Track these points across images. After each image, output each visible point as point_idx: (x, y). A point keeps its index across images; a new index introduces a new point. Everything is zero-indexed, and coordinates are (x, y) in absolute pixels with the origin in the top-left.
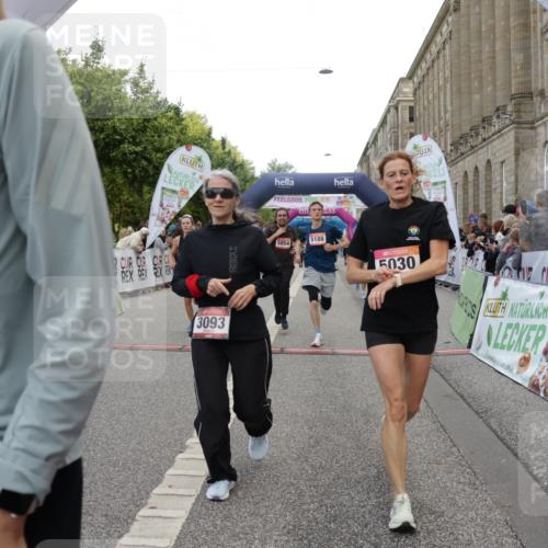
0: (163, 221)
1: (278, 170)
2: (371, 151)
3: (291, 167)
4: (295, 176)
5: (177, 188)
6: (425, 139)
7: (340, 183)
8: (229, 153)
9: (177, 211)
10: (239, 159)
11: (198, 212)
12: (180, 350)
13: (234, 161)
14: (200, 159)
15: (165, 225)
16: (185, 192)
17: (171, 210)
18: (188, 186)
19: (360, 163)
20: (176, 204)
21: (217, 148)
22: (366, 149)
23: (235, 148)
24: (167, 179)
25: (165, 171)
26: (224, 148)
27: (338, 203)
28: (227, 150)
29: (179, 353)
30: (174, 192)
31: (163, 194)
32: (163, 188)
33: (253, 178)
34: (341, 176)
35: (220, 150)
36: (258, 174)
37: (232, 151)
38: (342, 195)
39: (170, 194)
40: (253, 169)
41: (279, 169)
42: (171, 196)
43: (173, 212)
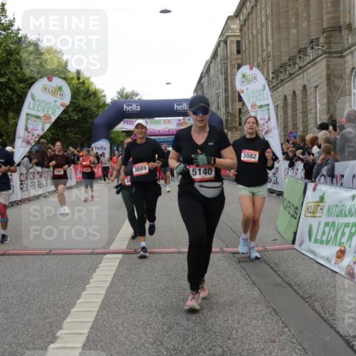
0: (28, 143)
1: (125, 97)
2: (205, 80)
3: (137, 95)
4: (141, 103)
5: (41, 114)
6: (251, 68)
7: (179, 108)
8: (83, 83)
9: (41, 134)
10: (92, 88)
11: (58, 135)
12: (47, 254)
13: (88, 90)
14: (60, 89)
15: (30, 146)
16: (47, 117)
17: (36, 133)
18: (50, 112)
19: (196, 90)
20: (40, 128)
21: (72, 79)
22: (201, 78)
23: (88, 79)
24: (31, 107)
25: (28, 99)
26: (79, 79)
27: (178, 124)
28: (81, 81)
29: (47, 257)
30: (38, 117)
31: (27, 119)
32: (27, 114)
33: (105, 104)
34: (180, 102)
35: (75, 81)
36: (108, 101)
37: (86, 82)
38: (181, 118)
39: (33, 119)
40: (104, 96)
41: (127, 96)
42: (35, 121)
43: (38, 135)
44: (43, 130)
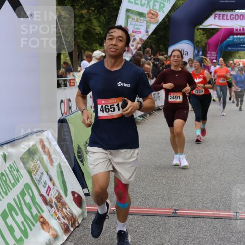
5: (145, 10)
16: (154, 14)
17: (138, 37)
18: (157, 7)
30: (140, 14)
42: (137, 20)
43: (141, 40)
44: (147, 32)
